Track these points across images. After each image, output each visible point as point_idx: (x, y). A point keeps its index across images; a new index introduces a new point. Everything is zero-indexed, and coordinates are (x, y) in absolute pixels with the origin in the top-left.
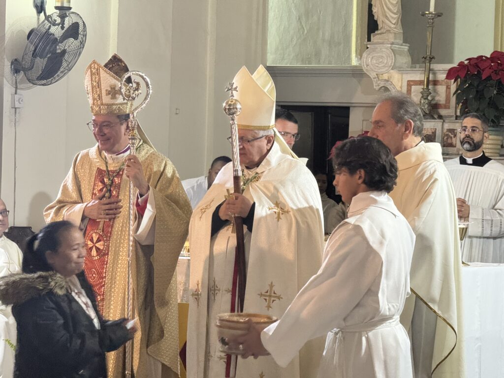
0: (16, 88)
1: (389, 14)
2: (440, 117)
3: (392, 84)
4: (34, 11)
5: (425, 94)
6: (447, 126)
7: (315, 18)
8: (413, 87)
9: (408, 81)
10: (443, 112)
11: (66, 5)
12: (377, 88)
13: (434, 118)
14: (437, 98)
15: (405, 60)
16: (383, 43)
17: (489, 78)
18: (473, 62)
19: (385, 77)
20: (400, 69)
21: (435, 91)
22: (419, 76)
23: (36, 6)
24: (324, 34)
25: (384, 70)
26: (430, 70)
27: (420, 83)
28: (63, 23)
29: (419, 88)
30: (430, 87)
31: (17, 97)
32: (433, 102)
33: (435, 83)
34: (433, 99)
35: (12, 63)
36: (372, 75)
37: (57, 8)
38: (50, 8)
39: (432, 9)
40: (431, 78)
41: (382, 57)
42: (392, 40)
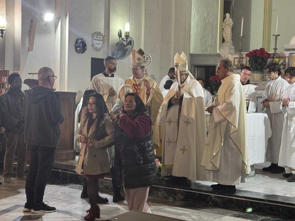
1: (228, 37)
4: (118, 37)
5: (239, 61)
7: (206, 39)
8: (236, 59)
9: (234, 58)
11: (128, 35)
14: (243, 63)
15: (233, 51)
16: (226, 46)
17: (259, 56)
18: (254, 51)
19: (227, 56)
20: (232, 54)
21: (242, 60)
22: (237, 56)
23: (119, 35)
24: (208, 44)
25: (226, 54)
26: (241, 54)
27: (238, 58)
28: (127, 40)
29: (238, 60)
30: (241, 59)
33: (242, 58)
34: (242, 63)
35: (112, 53)
36: (223, 56)
37: (125, 36)
38: (123, 36)
39: (241, 35)
40: (241, 56)
41: (226, 50)
42: (229, 45)
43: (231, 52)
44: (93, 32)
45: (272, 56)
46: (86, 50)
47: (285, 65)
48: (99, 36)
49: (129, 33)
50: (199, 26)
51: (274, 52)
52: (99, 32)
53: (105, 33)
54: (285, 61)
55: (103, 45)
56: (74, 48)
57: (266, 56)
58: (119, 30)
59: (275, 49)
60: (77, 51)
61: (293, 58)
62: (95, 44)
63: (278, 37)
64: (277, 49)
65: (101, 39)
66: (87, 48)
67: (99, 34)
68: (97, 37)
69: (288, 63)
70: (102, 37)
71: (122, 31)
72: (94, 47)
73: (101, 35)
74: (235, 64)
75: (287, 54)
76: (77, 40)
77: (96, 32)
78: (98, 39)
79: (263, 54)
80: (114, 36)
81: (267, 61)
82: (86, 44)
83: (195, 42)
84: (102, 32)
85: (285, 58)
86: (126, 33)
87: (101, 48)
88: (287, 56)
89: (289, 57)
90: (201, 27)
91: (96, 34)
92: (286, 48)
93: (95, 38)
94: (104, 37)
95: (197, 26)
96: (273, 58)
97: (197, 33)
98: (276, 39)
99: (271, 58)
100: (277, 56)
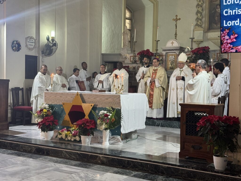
0: (43, 57)
1: (126, 42)
2: (137, 63)
3: (127, 57)
4: (47, 41)
5: (134, 59)
6: (138, 65)
7: (114, 44)
8: (131, 57)
9: (130, 56)
10: (137, 62)
11: (53, 39)
12: (124, 58)
13: (135, 64)
14: (136, 59)
15: (130, 52)
16: (125, 48)
19: (126, 55)
20: (129, 54)
21: (136, 58)
22: (132, 55)
23: (47, 39)
24: (116, 47)
25: (125, 54)
26: (135, 53)
27: (132, 56)
28: (53, 43)
29: (132, 57)
30: (135, 57)
31: (43, 59)
32: (135, 60)
33: (136, 56)
34: (135, 59)
35: (42, 52)
36: (123, 55)
37: (51, 40)
38: (50, 40)
39: (135, 41)
40: (135, 55)
41: (125, 51)
42: (127, 47)
43: (128, 52)
44: (26, 37)
45: (154, 55)
46: (21, 49)
47: (163, 61)
48: (31, 40)
49: (54, 38)
50: (108, 35)
51: (156, 52)
52: (31, 36)
53: (36, 37)
54: (163, 58)
55: (35, 46)
56: (11, 47)
57: (150, 55)
58: (47, 36)
59: (157, 50)
60: (13, 50)
61: (168, 56)
62: (28, 45)
63: (159, 42)
64: (158, 50)
65: (33, 42)
66: (21, 48)
67: (31, 38)
68: (30, 40)
69: (165, 59)
70: (34, 40)
71: (49, 36)
72: (28, 47)
73: (33, 38)
74: (131, 60)
75: (164, 53)
76: (13, 42)
77: (29, 37)
78: (31, 41)
79: (149, 53)
80: (43, 40)
81: (151, 58)
82: (21, 45)
83: (106, 46)
84: (34, 36)
85: (163, 56)
86: (52, 38)
87: (33, 48)
88: (164, 54)
89: (165, 55)
90: (110, 36)
91: (29, 38)
92: (163, 49)
93: (28, 41)
94: (35, 40)
95: (107, 35)
96: (156, 56)
97: (107, 40)
98: (157, 43)
99: (154, 56)
100: (158, 55)
